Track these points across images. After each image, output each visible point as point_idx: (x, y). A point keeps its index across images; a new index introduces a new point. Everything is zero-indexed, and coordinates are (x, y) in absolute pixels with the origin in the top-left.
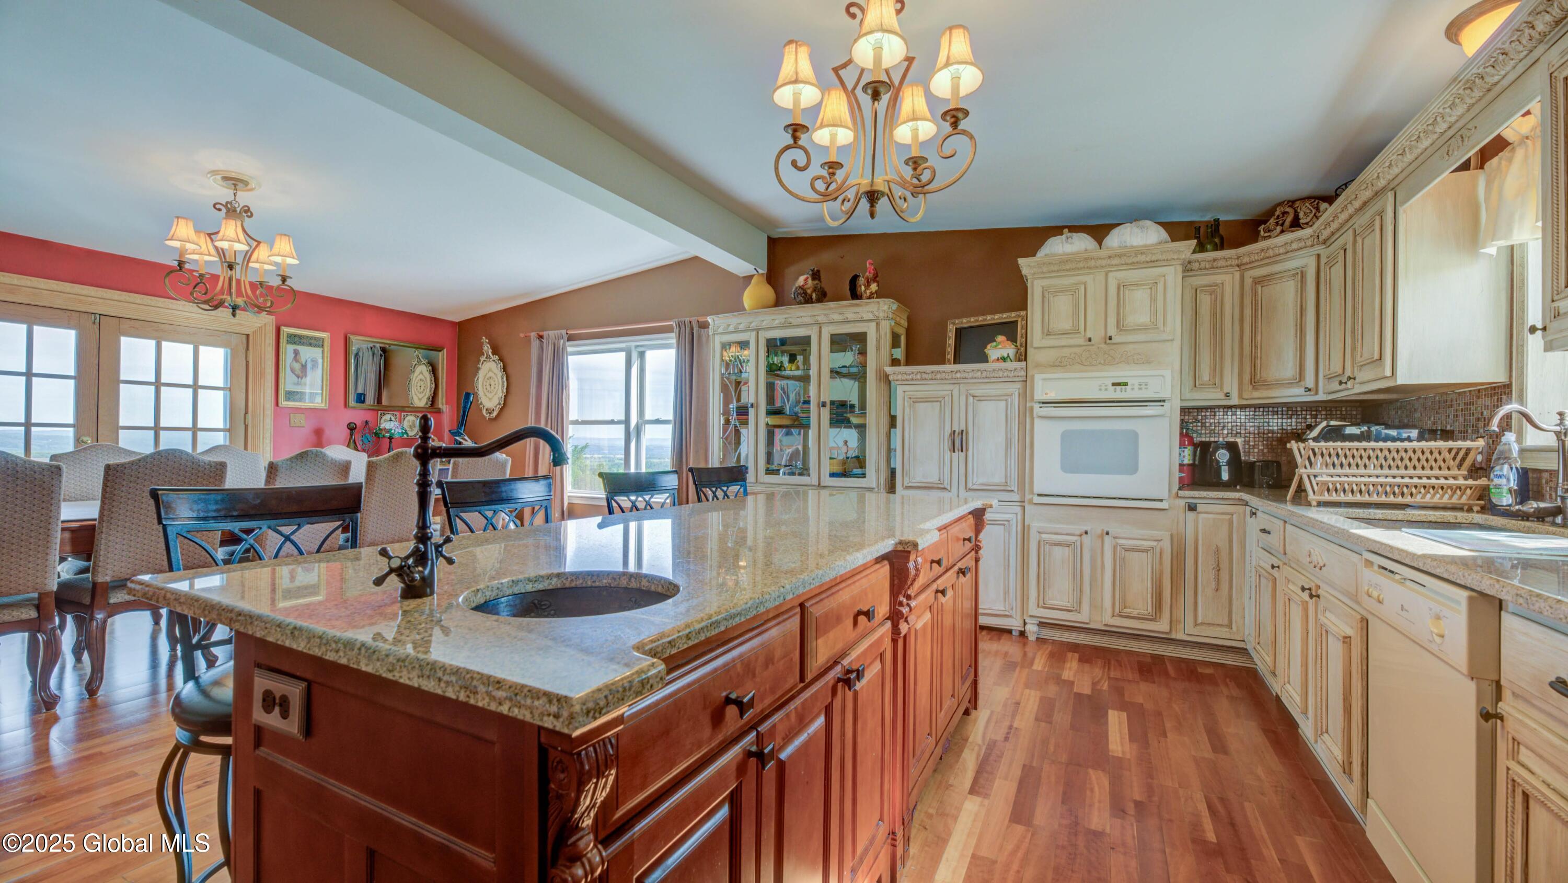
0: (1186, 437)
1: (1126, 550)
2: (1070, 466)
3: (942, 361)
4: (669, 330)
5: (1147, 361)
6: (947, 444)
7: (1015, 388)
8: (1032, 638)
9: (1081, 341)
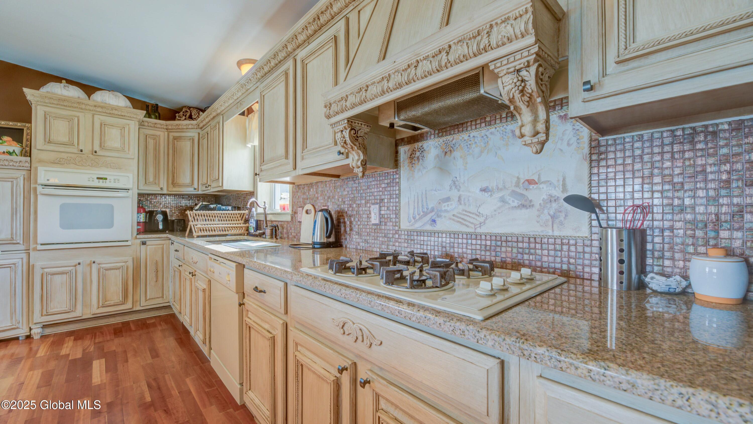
0: (140, 208)
1: (106, 270)
2: (65, 225)
5: (117, 167)
8: (36, 337)
9: (75, 151)
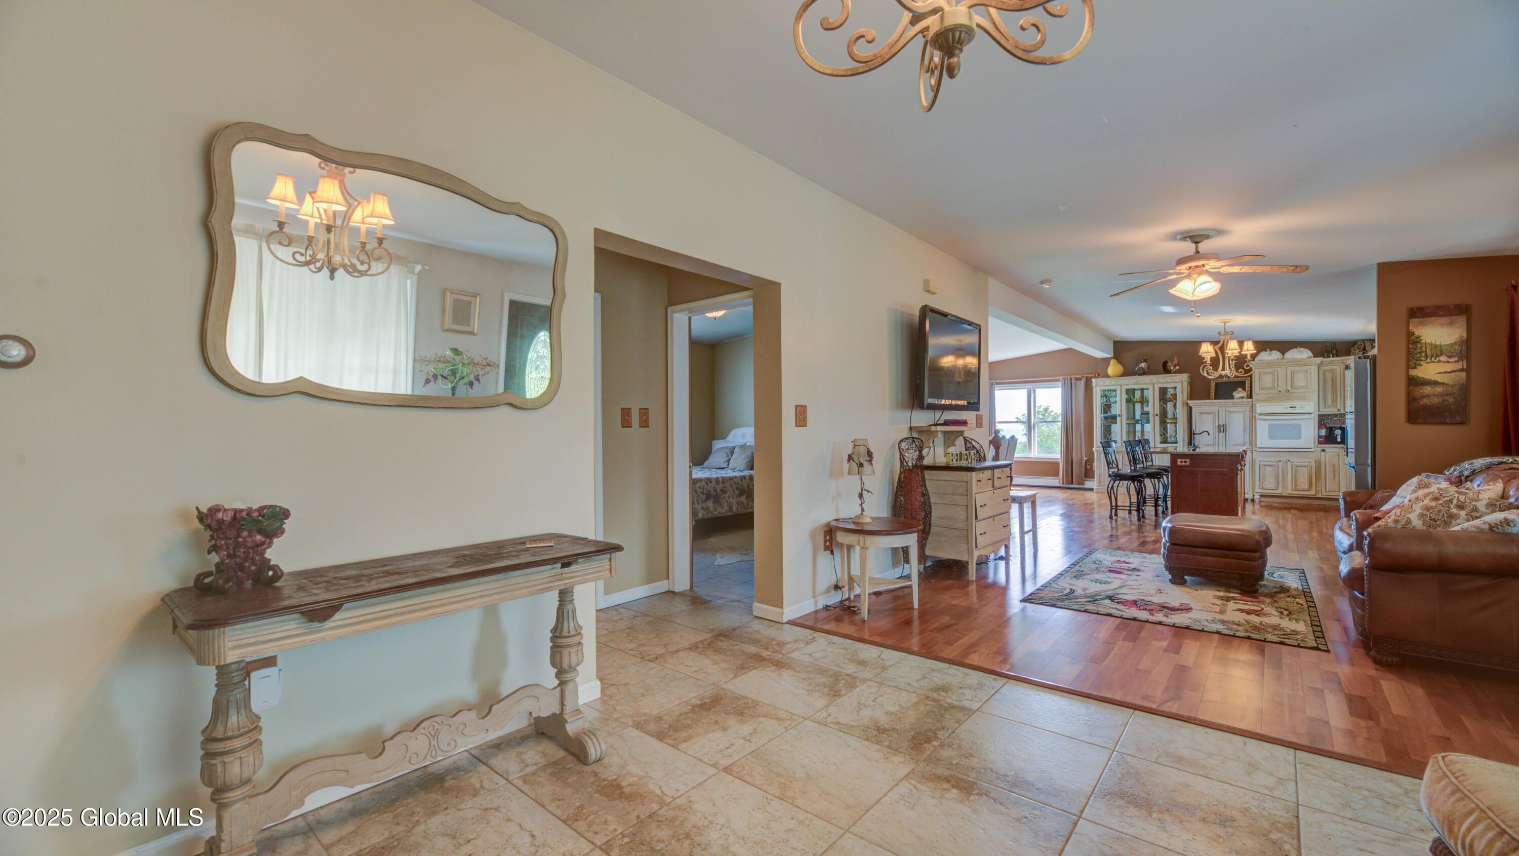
0: (1321, 425)
1: (1297, 466)
2: (1271, 437)
3: (1209, 398)
4: (1058, 380)
5: (1304, 399)
6: (1217, 430)
7: (1248, 409)
8: (1257, 501)
9: (1276, 392)
